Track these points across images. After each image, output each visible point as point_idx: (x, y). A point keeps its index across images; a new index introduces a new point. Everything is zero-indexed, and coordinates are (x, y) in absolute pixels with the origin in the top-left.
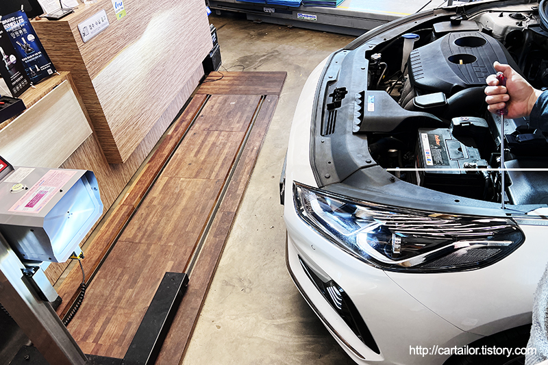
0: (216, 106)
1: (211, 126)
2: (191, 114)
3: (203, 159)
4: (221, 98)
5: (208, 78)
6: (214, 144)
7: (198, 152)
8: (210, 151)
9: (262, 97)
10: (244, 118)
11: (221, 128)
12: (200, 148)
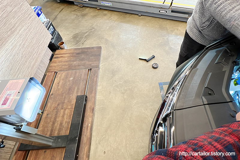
0: (61, 84)
4: (64, 74)
6: (61, 125)
9: (89, 70)
11: (65, 106)
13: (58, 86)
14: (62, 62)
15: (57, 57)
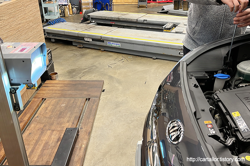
3: (36, 159)
4: (54, 101)
5: (44, 85)
6: (46, 143)
7: (32, 152)
8: (43, 150)
10: (73, 118)
12: (34, 149)
13: (46, 110)
14: (52, 90)
15: (47, 86)
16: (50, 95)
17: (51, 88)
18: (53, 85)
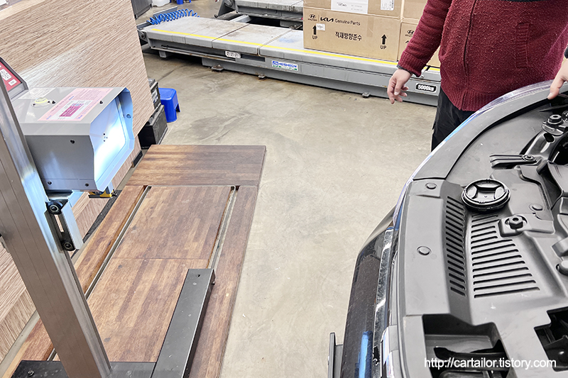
0: (158, 209)
1: (150, 249)
2: (116, 225)
3: (132, 325)
4: (168, 191)
5: (146, 156)
6: (153, 289)
7: (124, 308)
8: (146, 304)
9: (232, 188)
10: (205, 231)
11: (166, 253)
12: (128, 300)
13: (151, 212)
14: (163, 168)
15: (153, 159)
16: (160, 179)
17: (161, 162)
18: (164, 156)
